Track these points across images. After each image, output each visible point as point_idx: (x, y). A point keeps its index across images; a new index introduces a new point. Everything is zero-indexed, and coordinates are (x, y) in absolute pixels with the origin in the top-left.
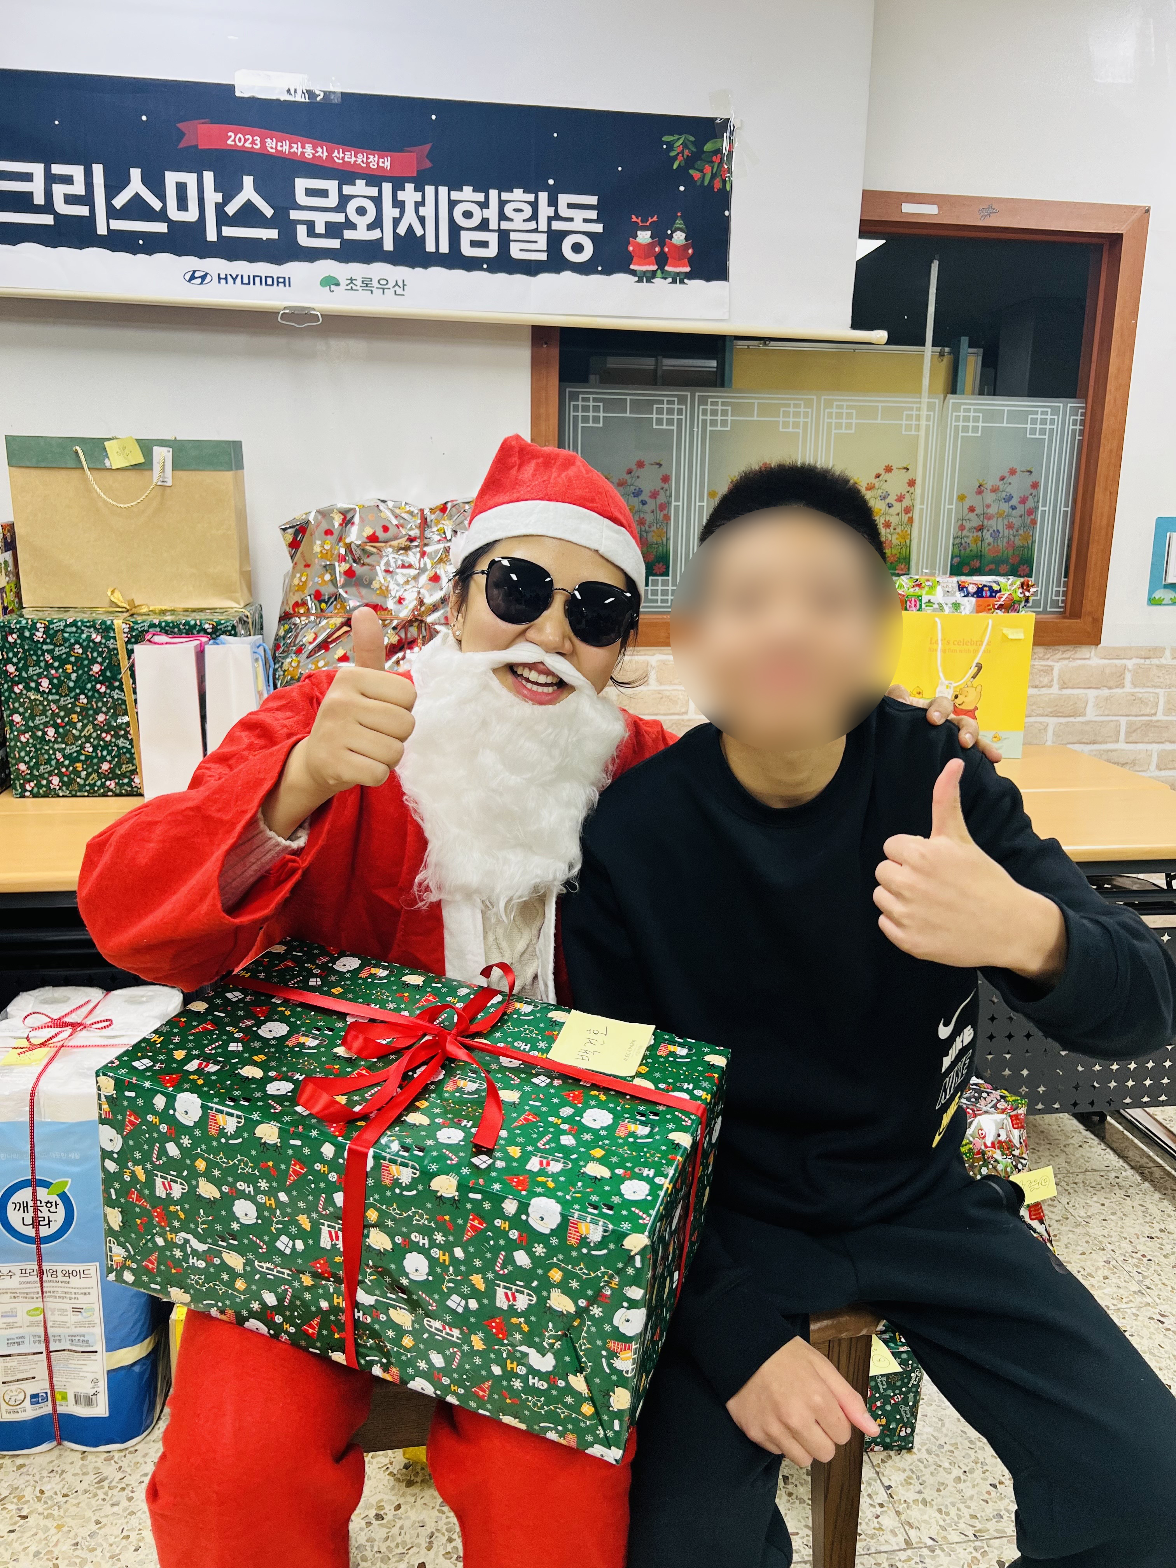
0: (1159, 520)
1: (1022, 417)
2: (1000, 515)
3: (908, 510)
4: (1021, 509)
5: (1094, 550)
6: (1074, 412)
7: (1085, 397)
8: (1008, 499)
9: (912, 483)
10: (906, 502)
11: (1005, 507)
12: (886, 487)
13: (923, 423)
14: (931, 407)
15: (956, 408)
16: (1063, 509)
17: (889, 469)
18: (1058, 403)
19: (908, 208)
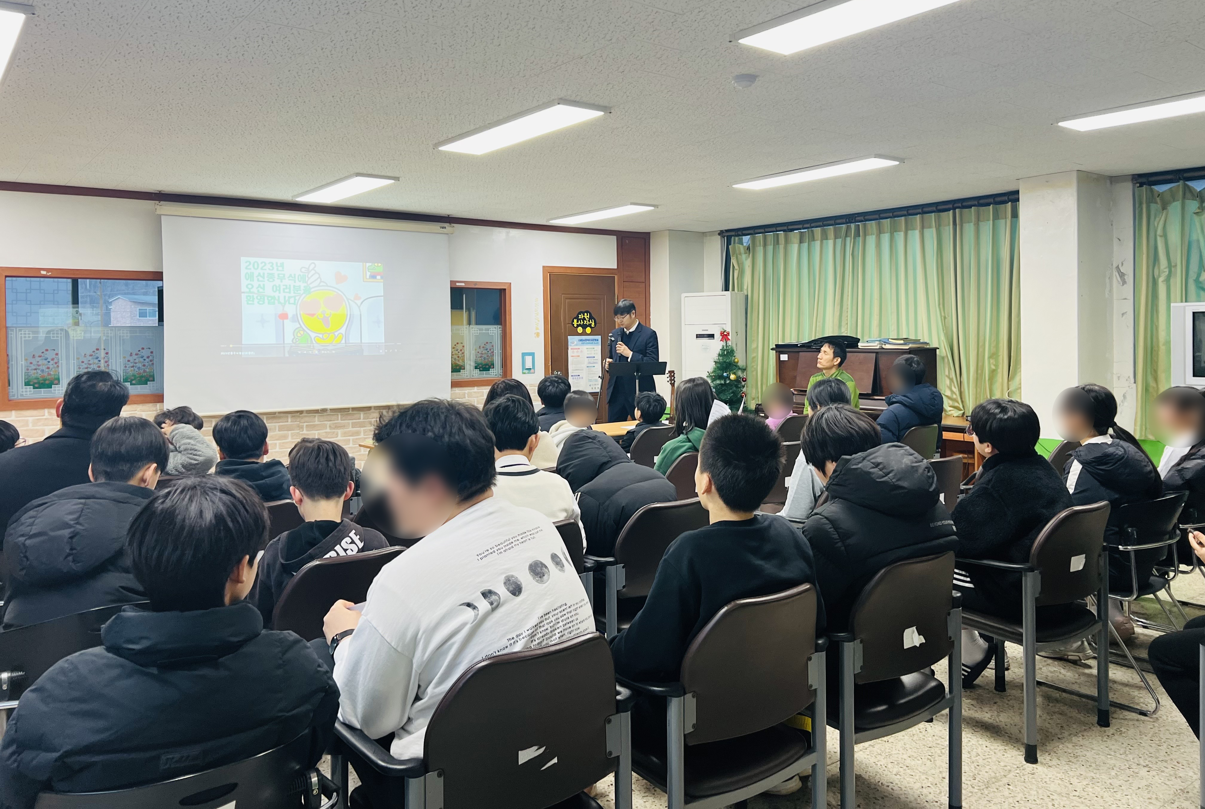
0: (522, 353)
1: (488, 330)
2: (485, 353)
3: (463, 353)
4: (490, 352)
5: (508, 361)
6: (500, 328)
7: (502, 325)
8: (487, 349)
9: (463, 346)
10: (462, 351)
11: (486, 351)
12: (457, 348)
13: (465, 332)
14: (466, 328)
15: (472, 328)
16: (500, 351)
17: (458, 343)
18: (496, 326)
19: (457, 284)
